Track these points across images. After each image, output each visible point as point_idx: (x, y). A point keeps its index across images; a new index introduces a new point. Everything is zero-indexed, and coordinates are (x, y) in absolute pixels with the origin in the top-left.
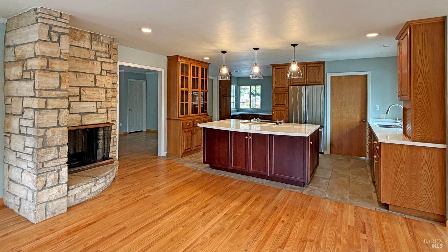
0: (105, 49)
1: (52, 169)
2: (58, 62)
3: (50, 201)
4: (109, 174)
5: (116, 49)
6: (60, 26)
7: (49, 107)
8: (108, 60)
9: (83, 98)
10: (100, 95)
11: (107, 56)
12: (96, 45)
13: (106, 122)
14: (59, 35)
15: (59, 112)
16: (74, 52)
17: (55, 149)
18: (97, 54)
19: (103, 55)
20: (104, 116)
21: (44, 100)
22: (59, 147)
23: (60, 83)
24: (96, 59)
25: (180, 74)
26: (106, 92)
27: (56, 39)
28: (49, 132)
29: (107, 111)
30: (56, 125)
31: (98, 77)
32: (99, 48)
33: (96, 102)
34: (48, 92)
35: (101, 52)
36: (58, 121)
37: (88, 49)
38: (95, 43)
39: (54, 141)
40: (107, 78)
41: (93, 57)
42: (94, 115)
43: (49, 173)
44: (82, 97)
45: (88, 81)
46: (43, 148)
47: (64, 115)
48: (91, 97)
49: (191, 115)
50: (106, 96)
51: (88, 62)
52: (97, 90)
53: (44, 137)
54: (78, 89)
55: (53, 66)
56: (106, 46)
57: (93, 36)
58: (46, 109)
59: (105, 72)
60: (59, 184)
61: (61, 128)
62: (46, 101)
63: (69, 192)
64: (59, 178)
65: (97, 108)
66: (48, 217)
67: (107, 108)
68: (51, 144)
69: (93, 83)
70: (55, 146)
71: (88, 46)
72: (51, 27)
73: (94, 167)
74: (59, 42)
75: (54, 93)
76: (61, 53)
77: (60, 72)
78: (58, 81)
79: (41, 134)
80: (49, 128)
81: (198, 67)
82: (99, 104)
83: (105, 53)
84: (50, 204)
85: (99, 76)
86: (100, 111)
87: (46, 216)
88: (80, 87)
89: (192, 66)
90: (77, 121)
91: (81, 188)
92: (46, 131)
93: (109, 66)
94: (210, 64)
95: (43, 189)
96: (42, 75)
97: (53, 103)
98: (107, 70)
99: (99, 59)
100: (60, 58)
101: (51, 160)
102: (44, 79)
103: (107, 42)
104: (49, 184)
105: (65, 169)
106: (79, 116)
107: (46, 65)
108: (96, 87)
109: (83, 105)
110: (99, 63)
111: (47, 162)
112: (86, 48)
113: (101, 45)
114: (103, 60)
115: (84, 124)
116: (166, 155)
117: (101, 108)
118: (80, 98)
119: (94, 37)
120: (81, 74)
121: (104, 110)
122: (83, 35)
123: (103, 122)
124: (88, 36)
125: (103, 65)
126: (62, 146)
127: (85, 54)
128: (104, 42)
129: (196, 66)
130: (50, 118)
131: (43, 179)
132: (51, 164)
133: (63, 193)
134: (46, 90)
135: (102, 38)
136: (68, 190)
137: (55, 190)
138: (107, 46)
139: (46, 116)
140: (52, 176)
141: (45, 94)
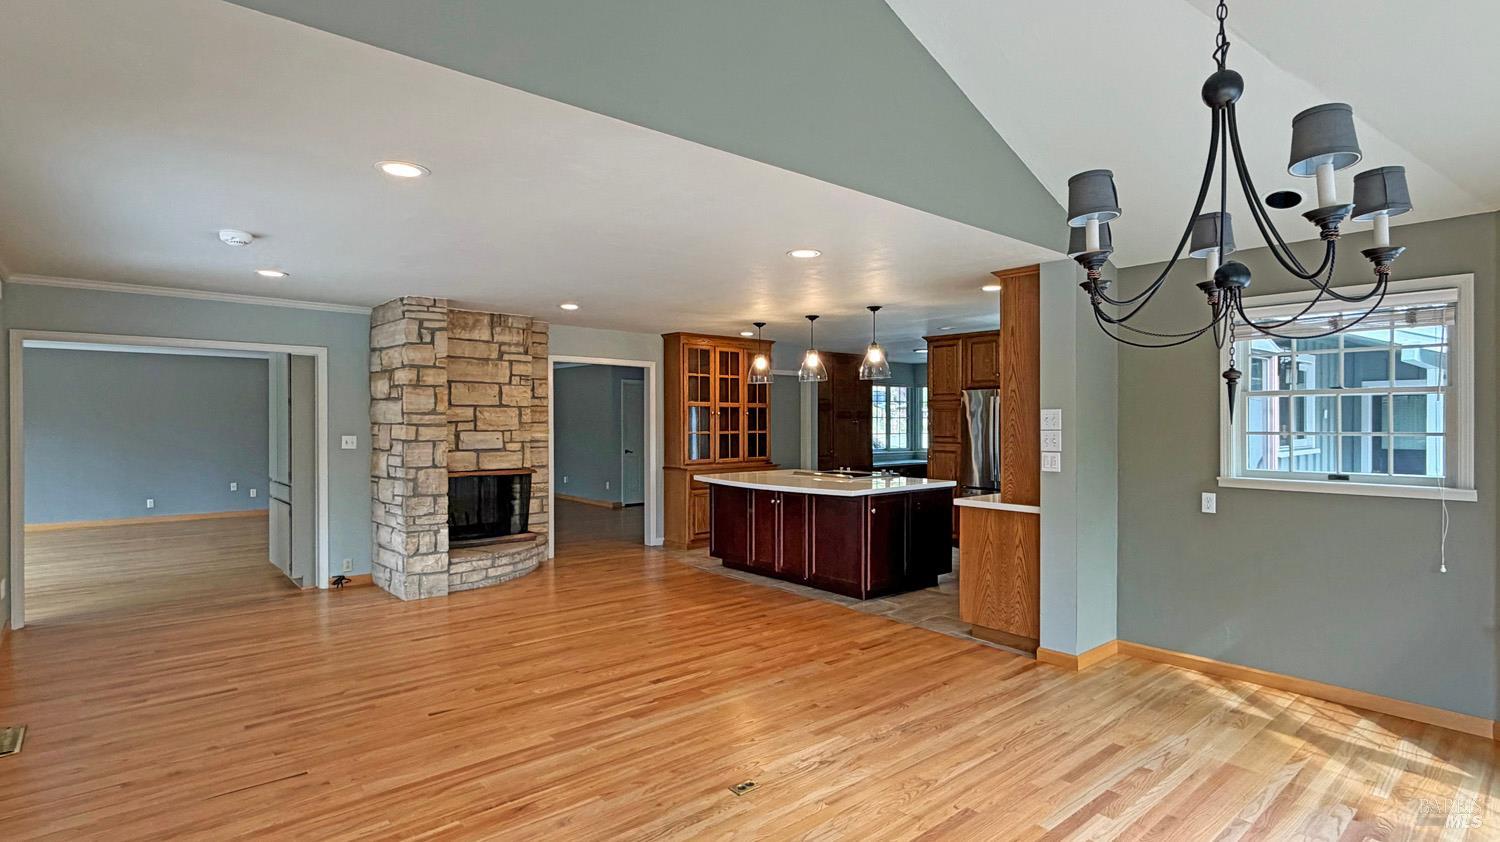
0: (516, 339)
1: (427, 528)
2: (431, 372)
3: (425, 574)
4: (519, 553)
5: (545, 333)
6: (435, 318)
7: (420, 439)
8: (523, 358)
9: (480, 426)
10: (510, 418)
11: (521, 350)
12: (499, 334)
13: (520, 466)
14: (433, 332)
15: (434, 446)
16: (464, 350)
17: (430, 499)
18: (503, 348)
19: (513, 349)
20: (519, 455)
21: (414, 428)
22: (435, 497)
23: (436, 404)
24: (500, 358)
25: (686, 371)
26: (520, 415)
27: (428, 339)
28: (421, 474)
29: (523, 447)
30: (430, 464)
31: (505, 389)
32: (506, 338)
33: (503, 432)
34: (419, 416)
35: (510, 345)
36: (434, 460)
37: (488, 342)
38: (498, 329)
39: (428, 487)
40: (522, 389)
41: (495, 355)
42: (499, 453)
43: (422, 534)
44: (478, 424)
45: (490, 396)
46: (414, 496)
47: (441, 450)
48: (493, 423)
49: (718, 460)
50: (520, 422)
51: (488, 364)
52: (505, 411)
53: (415, 480)
54: (471, 410)
55: (425, 378)
56: (518, 333)
57: (495, 320)
58: (416, 441)
59: (518, 378)
60: (436, 552)
61: (437, 470)
62: (417, 430)
63: (451, 567)
64: (436, 544)
65: (504, 442)
66: (423, 597)
67: (523, 442)
68: (424, 491)
69: (497, 398)
70: (429, 496)
71: (486, 336)
72: (421, 322)
73: (501, 542)
74: (432, 342)
75: (427, 417)
76: (436, 359)
77: (434, 387)
78: (433, 401)
79: (411, 477)
80: (422, 468)
81: (738, 354)
82: (507, 434)
83: (517, 345)
84: (424, 578)
85: (507, 387)
86: (510, 446)
87: (420, 594)
88: (475, 407)
89: (721, 353)
90: (471, 463)
91: (469, 564)
92: (417, 473)
93: (526, 368)
94: (773, 342)
95: (415, 554)
96: (411, 393)
97: (427, 433)
98: (520, 376)
99: (506, 357)
100: (434, 366)
101: (425, 515)
102: (413, 398)
103: (521, 326)
104: (423, 549)
105: (445, 532)
106: (474, 454)
107: (416, 378)
108: (501, 405)
109: (480, 436)
110: (507, 364)
111: (420, 517)
112: (484, 341)
113: (510, 332)
114: (513, 357)
115: (483, 468)
116: (661, 543)
117: (511, 441)
118: (475, 426)
119: (497, 320)
120: (476, 385)
121: (516, 446)
122: (477, 321)
123: (515, 467)
124: (486, 320)
125: (514, 367)
126: (440, 495)
127: (481, 351)
128: (515, 325)
129: (730, 350)
130: (422, 455)
131: (414, 540)
132: (424, 521)
133: (442, 567)
134: (417, 414)
135: (510, 320)
136: (450, 564)
137: (431, 560)
138: (521, 331)
139: (417, 451)
140: (427, 539)
141: (415, 419)
